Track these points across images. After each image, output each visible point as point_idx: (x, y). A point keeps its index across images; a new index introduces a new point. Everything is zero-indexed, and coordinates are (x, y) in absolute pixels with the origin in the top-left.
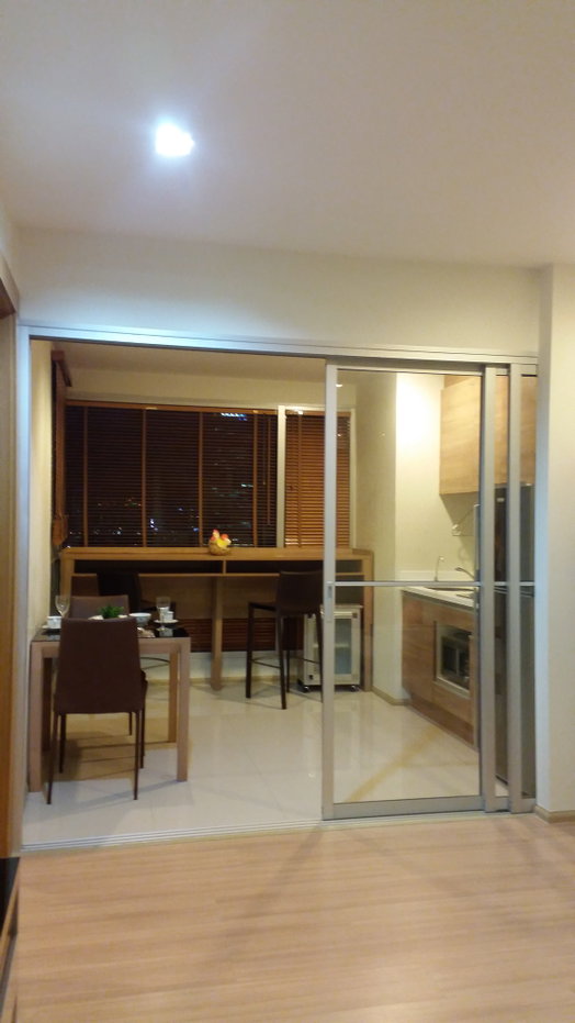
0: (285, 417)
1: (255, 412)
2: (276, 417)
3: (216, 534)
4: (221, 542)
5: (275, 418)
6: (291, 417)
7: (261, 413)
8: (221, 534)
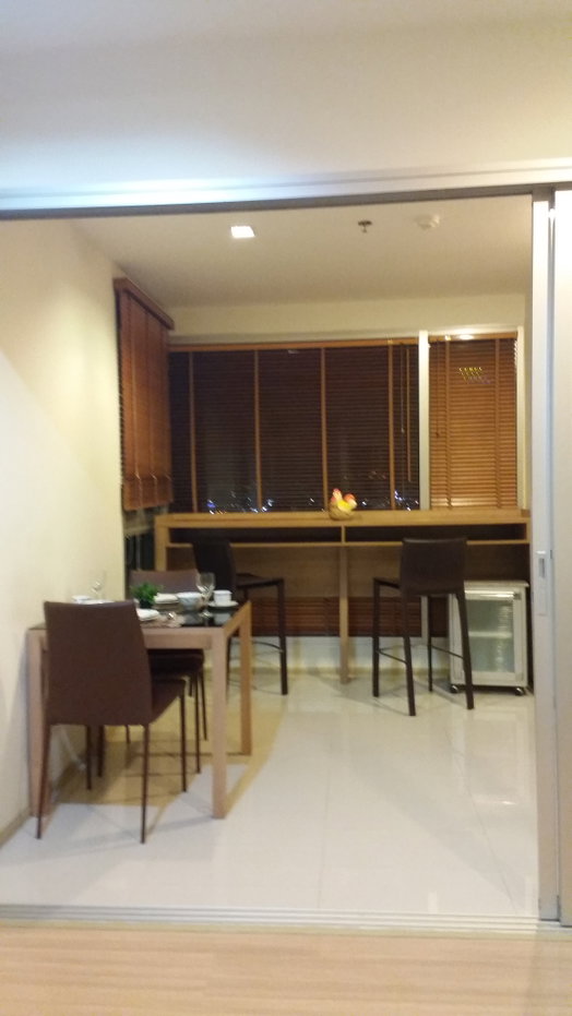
0: (428, 346)
1: (390, 342)
2: (417, 346)
3: (337, 495)
4: (343, 504)
5: (414, 348)
6: (437, 346)
7: (397, 343)
8: (344, 496)
